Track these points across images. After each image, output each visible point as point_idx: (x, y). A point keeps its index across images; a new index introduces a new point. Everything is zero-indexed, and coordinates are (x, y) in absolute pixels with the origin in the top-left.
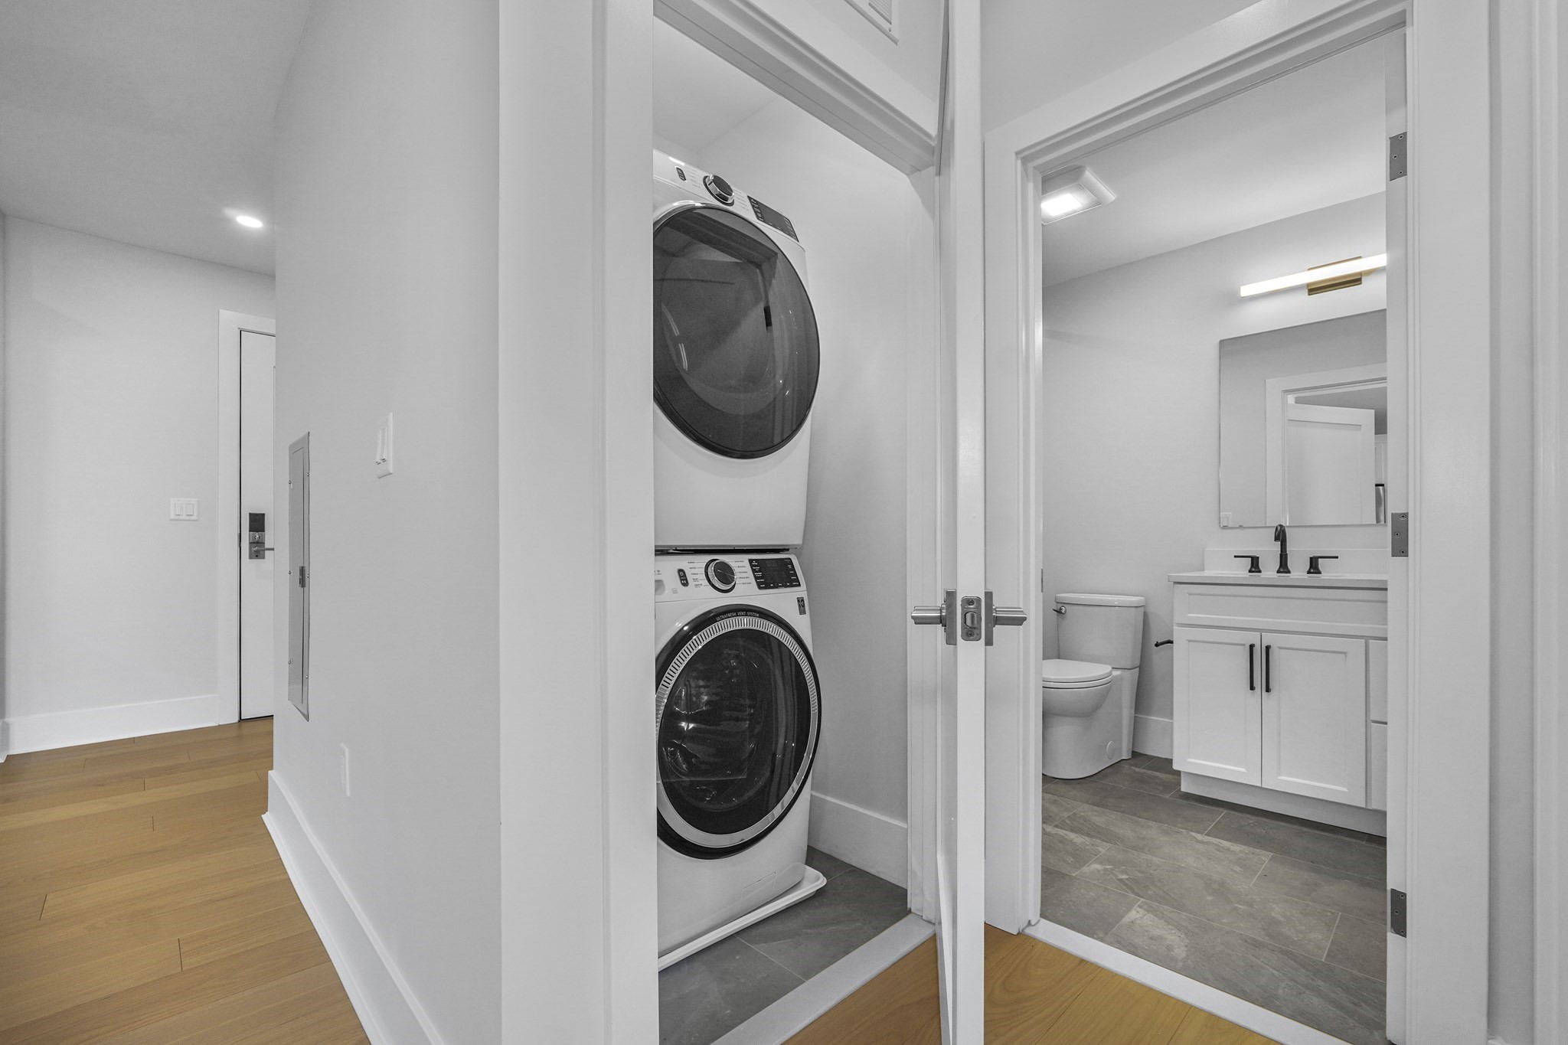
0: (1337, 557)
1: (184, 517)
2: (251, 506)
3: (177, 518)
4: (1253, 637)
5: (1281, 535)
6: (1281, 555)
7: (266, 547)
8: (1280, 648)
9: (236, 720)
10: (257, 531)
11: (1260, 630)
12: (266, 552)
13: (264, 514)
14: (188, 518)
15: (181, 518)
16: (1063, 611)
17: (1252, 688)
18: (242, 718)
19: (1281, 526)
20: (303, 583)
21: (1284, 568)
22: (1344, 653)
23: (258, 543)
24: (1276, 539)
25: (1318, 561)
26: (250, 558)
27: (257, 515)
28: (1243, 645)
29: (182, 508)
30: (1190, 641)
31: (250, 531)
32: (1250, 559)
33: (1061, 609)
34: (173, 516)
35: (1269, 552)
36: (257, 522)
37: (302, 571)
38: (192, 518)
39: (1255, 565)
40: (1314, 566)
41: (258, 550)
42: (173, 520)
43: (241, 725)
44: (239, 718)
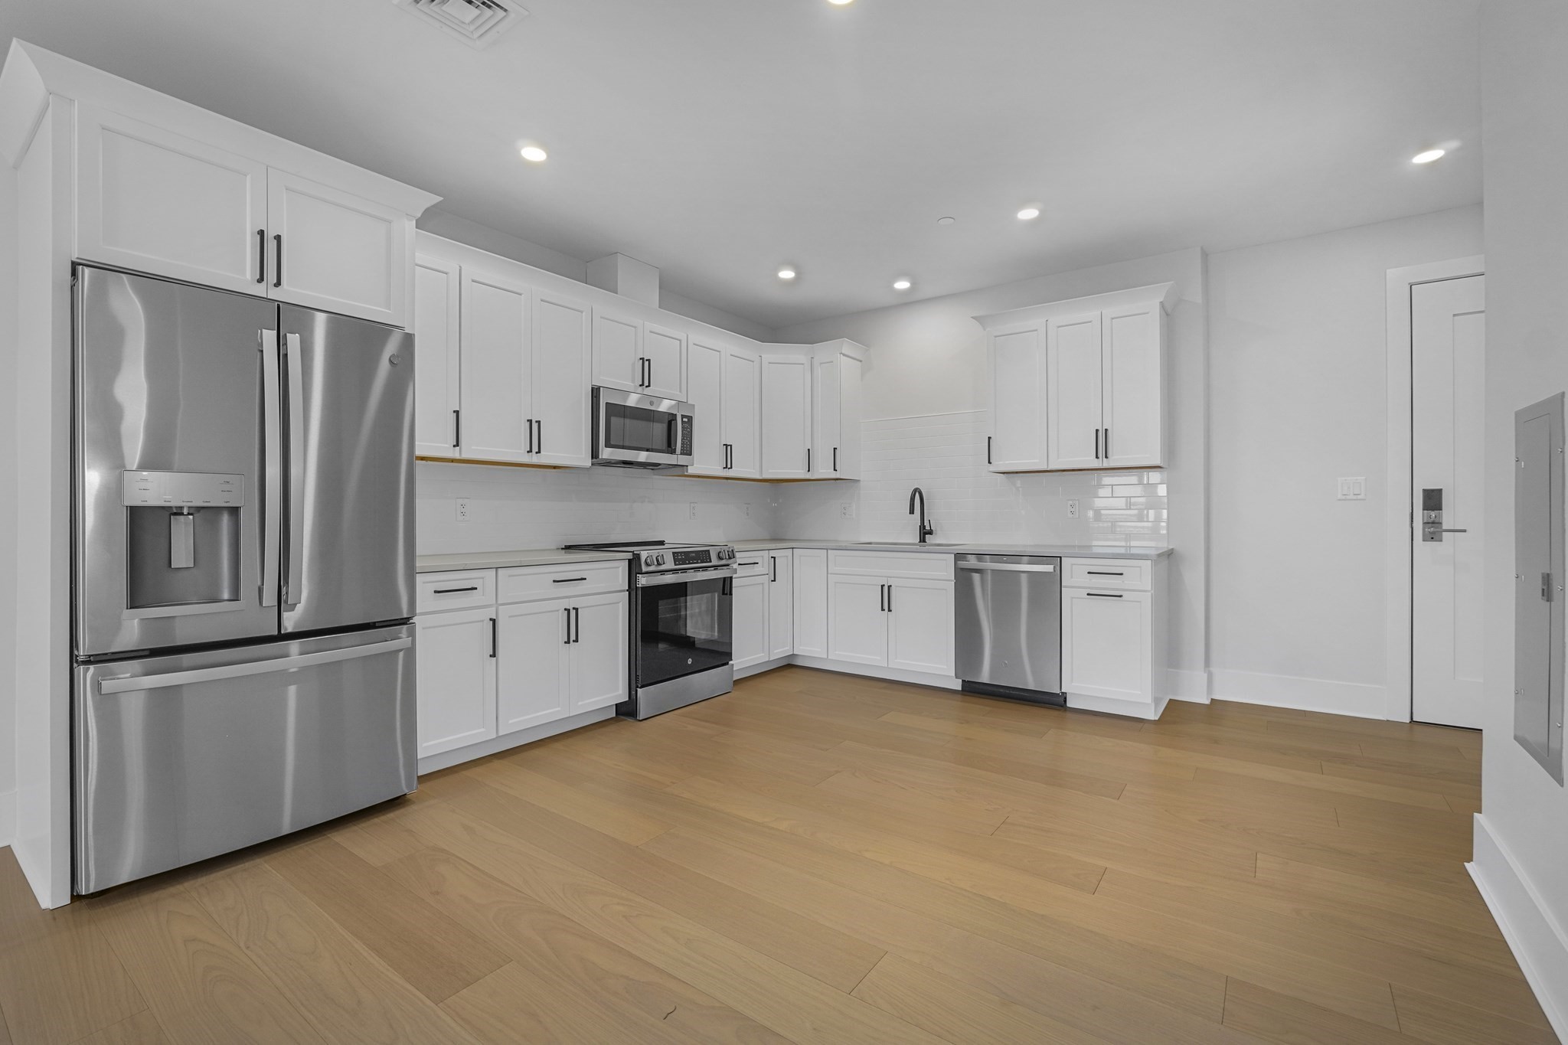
1: (1351, 497)
2: (1425, 481)
3: (1344, 497)
7: (1444, 528)
9: (1408, 721)
10: (1433, 510)
12: (1444, 533)
13: (1440, 490)
14: (1355, 497)
15: (1348, 497)
18: (1414, 720)
20: (1547, 593)
23: (1433, 523)
26: (1425, 540)
27: (1433, 490)
29: (1349, 488)
31: (1424, 510)
34: (1340, 496)
36: (1433, 500)
37: (1547, 579)
38: (1359, 497)
41: (1434, 531)
42: (1339, 500)
43: (1416, 727)
44: (1412, 718)
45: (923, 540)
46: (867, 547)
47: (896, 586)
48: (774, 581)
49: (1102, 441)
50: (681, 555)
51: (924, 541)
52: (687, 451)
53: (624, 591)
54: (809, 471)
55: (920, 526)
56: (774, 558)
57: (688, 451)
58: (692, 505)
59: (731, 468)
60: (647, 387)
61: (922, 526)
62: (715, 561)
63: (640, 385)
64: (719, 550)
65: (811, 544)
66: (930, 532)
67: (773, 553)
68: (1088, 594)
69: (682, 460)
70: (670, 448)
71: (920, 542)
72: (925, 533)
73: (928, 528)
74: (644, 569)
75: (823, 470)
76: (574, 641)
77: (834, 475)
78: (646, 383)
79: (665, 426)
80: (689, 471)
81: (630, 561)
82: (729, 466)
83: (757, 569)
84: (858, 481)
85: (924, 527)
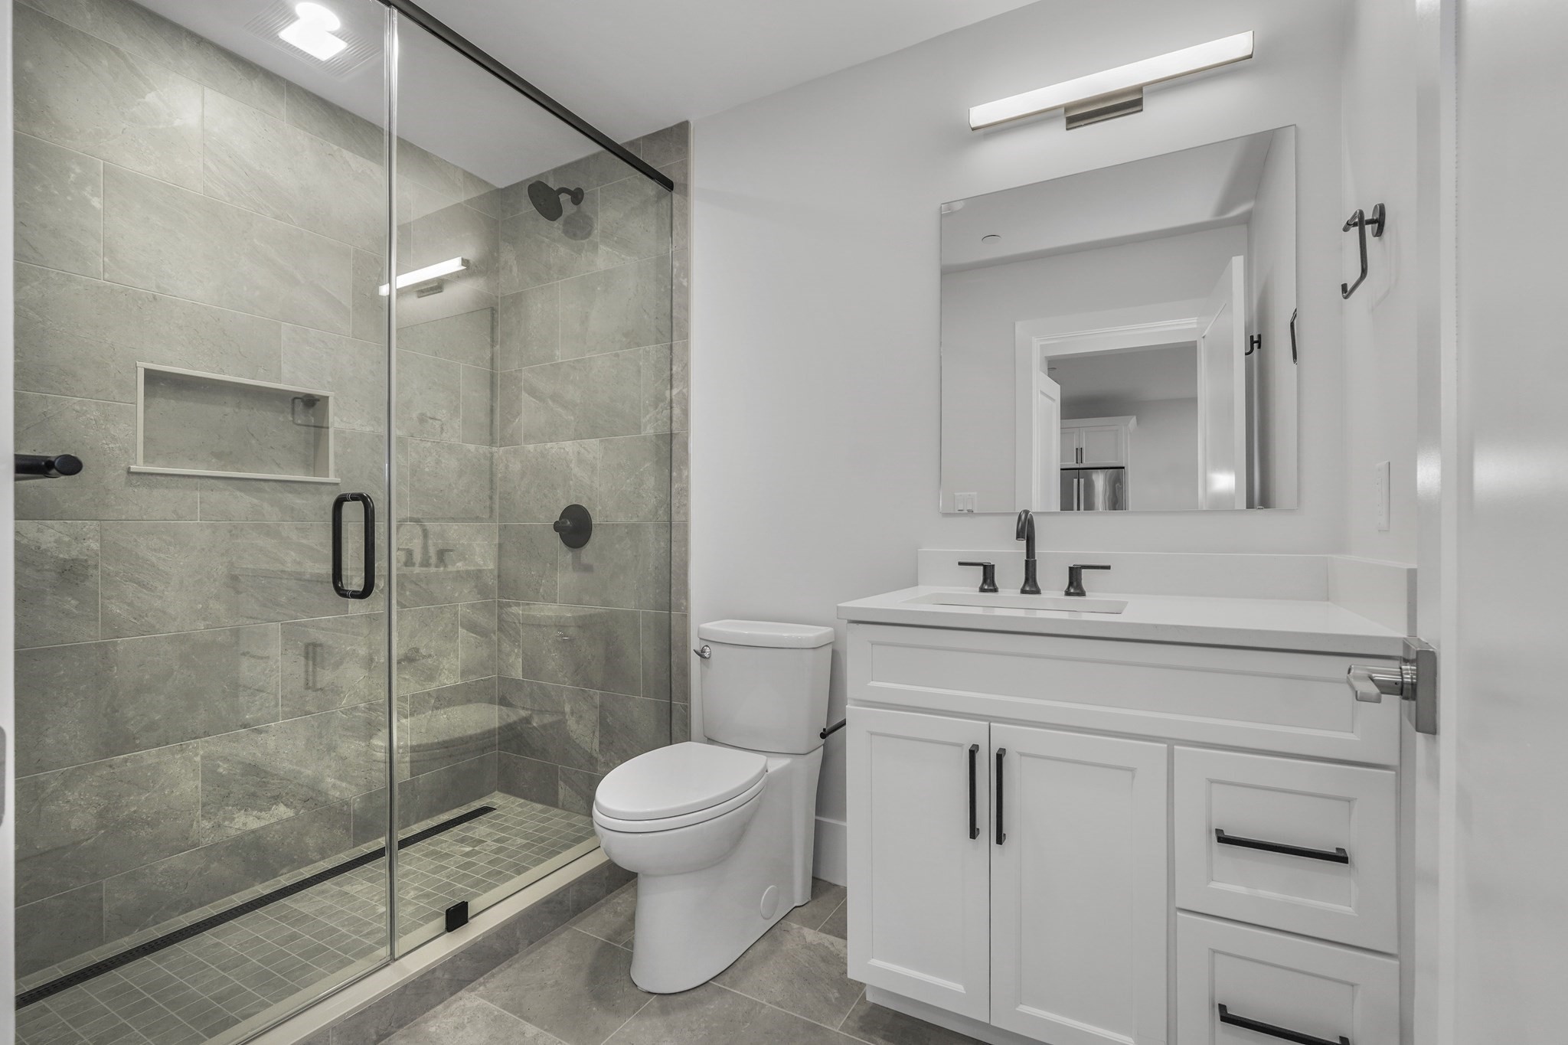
0: (1108, 568)
4: (973, 732)
5: (1026, 531)
6: (1027, 562)
8: (1022, 755)
11: (990, 719)
16: (706, 655)
17: (973, 833)
19: (1027, 512)
21: (1031, 585)
22: (1132, 770)
24: (1019, 536)
25: (1081, 571)
28: (960, 745)
30: (872, 734)
32: (982, 567)
33: (703, 651)
35: (1008, 555)
39: (989, 580)
40: (1075, 584)
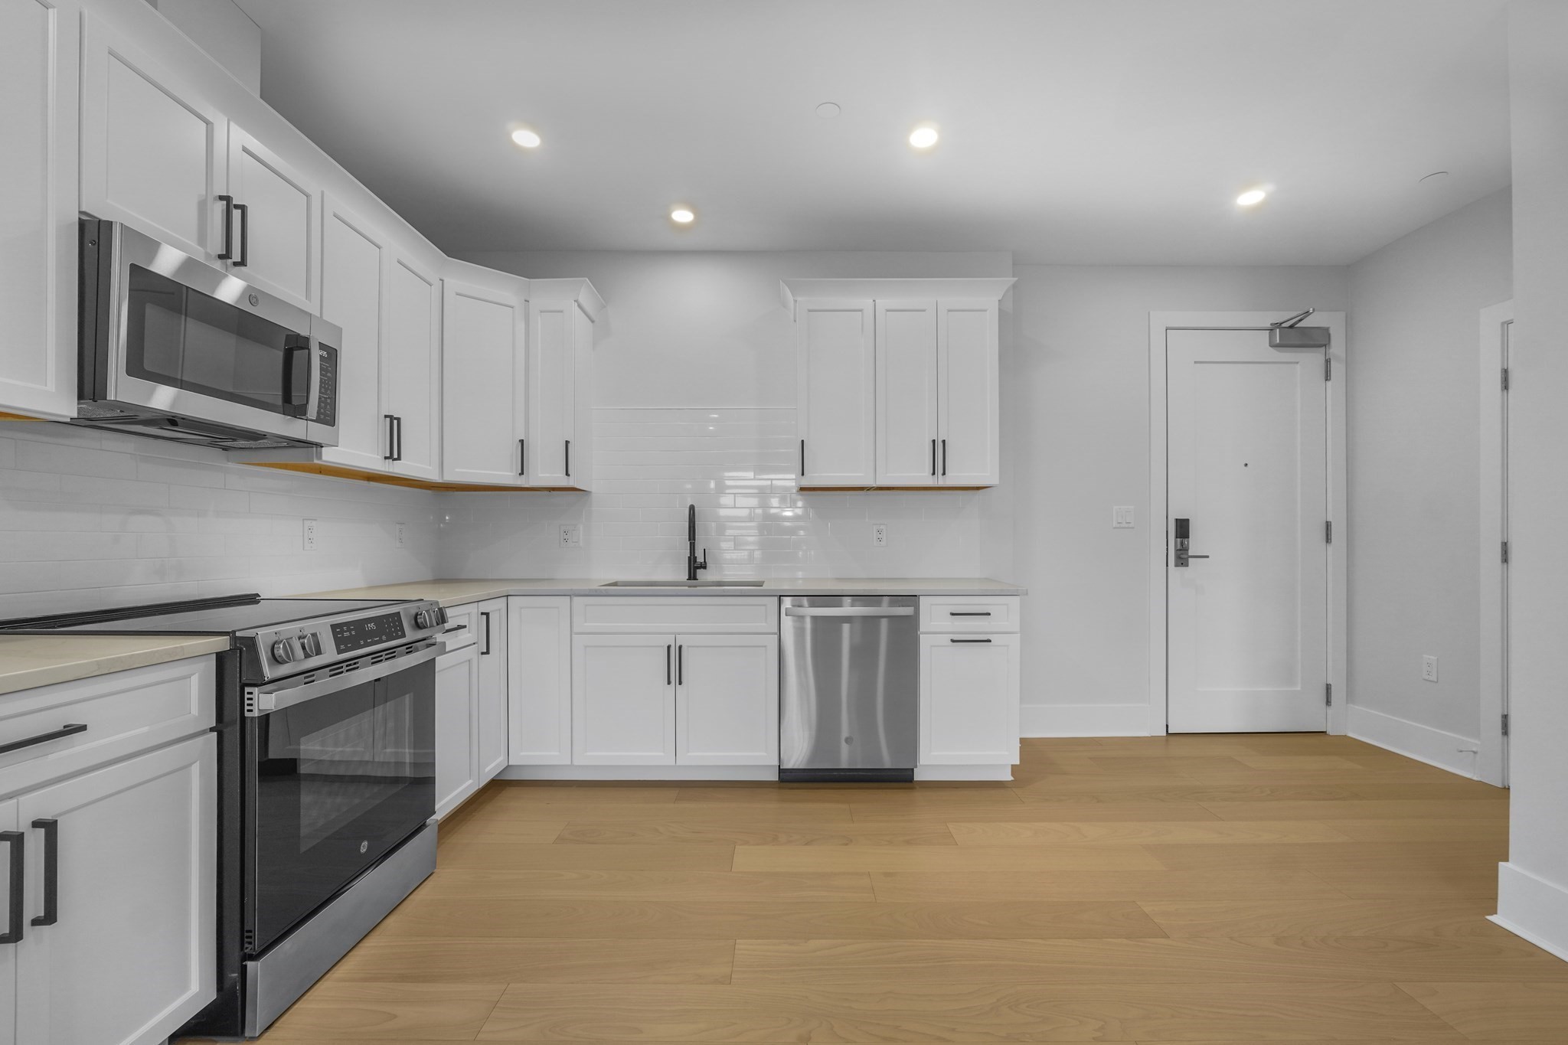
1: (1124, 525)
2: (1176, 513)
3: (1118, 525)
7: (1190, 554)
9: (1165, 734)
10: (1183, 538)
12: (1190, 559)
13: (1188, 520)
14: (1127, 526)
15: (1122, 525)
18: (1169, 733)
23: (1183, 550)
26: (1176, 566)
27: (1183, 520)
29: (1123, 517)
31: (1176, 537)
34: (1115, 524)
36: (1183, 528)
38: (1130, 525)
41: (1182, 558)
42: (1115, 528)
43: (1171, 738)
44: (1167, 731)
45: (692, 576)
46: (616, 589)
47: (689, 647)
48: (487, 652)
49: (939, 452)
50: (349, 630)
51: (695, 578)
52: (326, 415)
53: (203, 733)
54: (522, 473)
55: (690, 558)
56: (487, 614)
57: (328, 416)
58: (308, 523)
59: (399, 458)
60: (235, 264)
61: (692, 559)
62: (411, 635)
63: (221, 257)
64: (413, 612)
65: (540, 588)
66: (704, 566)
67: (485, 607)
68: (953, 641)
69: (314, 431)
70: (291, 404)
71: (689, 579)
72: (695, 567)
73: (700, 559)
74: (268, 672)
75: (545, 472)
76: (36, 922)
77: (564, 482)
78: (236, 256)
79: (279, 355)
80: (324, 458)
81: (221, 658)
82: (396, 456)
83: (464, 637)
84: (590, 492)
85: (695, 558)
